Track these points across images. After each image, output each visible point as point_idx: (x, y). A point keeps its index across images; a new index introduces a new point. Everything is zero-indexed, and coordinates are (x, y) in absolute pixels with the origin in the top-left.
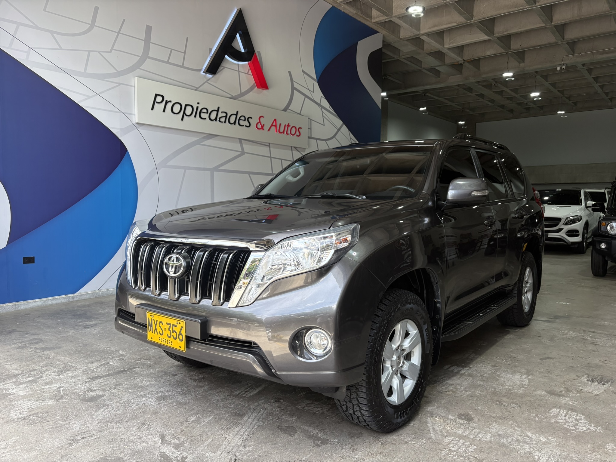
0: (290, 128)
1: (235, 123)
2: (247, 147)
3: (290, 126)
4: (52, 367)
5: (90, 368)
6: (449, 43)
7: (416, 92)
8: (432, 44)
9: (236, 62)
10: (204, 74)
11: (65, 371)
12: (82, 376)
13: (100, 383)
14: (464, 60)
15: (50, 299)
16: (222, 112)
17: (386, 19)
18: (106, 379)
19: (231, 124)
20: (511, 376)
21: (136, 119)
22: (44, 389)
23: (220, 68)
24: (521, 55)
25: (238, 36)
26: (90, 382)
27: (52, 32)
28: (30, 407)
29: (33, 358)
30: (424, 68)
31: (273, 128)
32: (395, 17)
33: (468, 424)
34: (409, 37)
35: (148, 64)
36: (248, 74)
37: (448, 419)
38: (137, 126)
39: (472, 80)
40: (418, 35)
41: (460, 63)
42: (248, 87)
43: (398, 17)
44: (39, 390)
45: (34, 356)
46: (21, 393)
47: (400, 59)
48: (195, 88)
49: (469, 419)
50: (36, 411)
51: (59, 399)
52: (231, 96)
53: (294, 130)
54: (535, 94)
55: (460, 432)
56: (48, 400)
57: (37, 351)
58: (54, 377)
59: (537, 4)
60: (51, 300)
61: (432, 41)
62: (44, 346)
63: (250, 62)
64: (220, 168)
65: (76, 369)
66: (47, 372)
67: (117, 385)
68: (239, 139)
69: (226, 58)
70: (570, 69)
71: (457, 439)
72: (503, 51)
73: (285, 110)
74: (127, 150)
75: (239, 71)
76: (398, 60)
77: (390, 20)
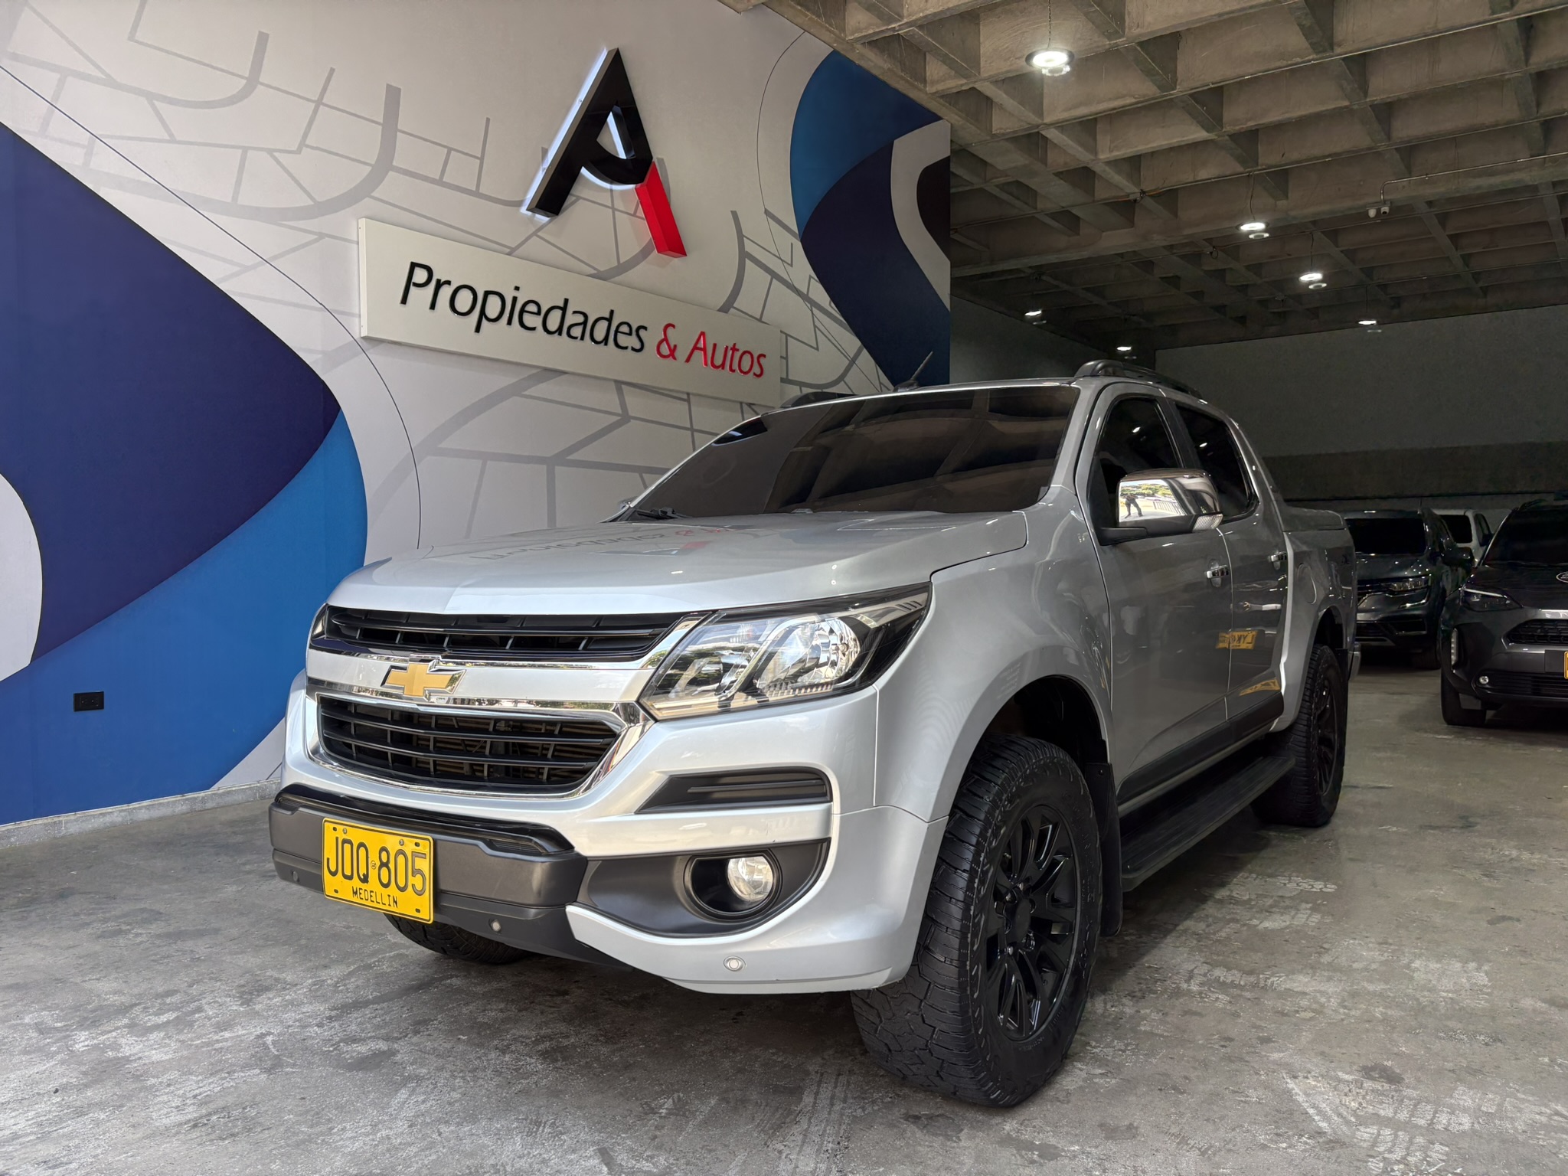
0: (737, 355)
1: (606, 341)
2: (636, 403)
3: (738, 350)
4: (219, 984)
5: (323, 981)
6: (1109, 149)
7: (1018, 271)
8: (1070, 150)
9: (607, 185)
10: (530, 213)
11: (257, 991)
12: (311, 1004)
13: (369, 1018)
14: (1143, 192)
15: (145, 807)
16: (575, 312)
17: (962, 85)
18: (382, 1009)
19: (597, 343)
20: (1439, 966)
21: (362, 328)
22: (218, 1041)
23: (570, 199)
24: (1280, 179)
25: (611, 119)
26: (337, 1018)
27: (151, 97)
28: (198, 1091)
29: (153, 961)
30: (1042, 211)
31: (698, 356)
32: (985, 79)
33: (1396, 1091)
34: (1014, 132)
35: (393, 186)
36: (634, 215)
37: (1340, 1081)
38: (364, 344)
39: (1159, 240)
40: (1038, 126)
41: (1132, 197)
42: (636, 250)
43: (994, 79)
44: (208, 1044)
45: (155, 955)
46: (157, 1056)
47: (986, 188)
48: (508, 250)
49: (1393, 1079)
50: (221, 1103)
51: (273, 1067)
52: (593, 272)
53: (747, 359)
54: (1312, 277)
55: (1387, 1111)
56: (243, 1072)
57: (157, 942)
58: (235, 1008)
59: (1338, 50)
60: (147, 808)
61: (1071, 143)
62: (171, 929)
63: (639, 185)
64: (570, 457)
65: (288, 986)
66: (209, 998)
67: (418, 1023)
68: (616, 381)
69: (583, 176)
70: (1399, 214)
71: (1388, 1131)
72: (1240, 169)
73: (725, 309)
74: (338, 408)
75: (614, 209)
76: (982, 190)
77: (973, 89)
